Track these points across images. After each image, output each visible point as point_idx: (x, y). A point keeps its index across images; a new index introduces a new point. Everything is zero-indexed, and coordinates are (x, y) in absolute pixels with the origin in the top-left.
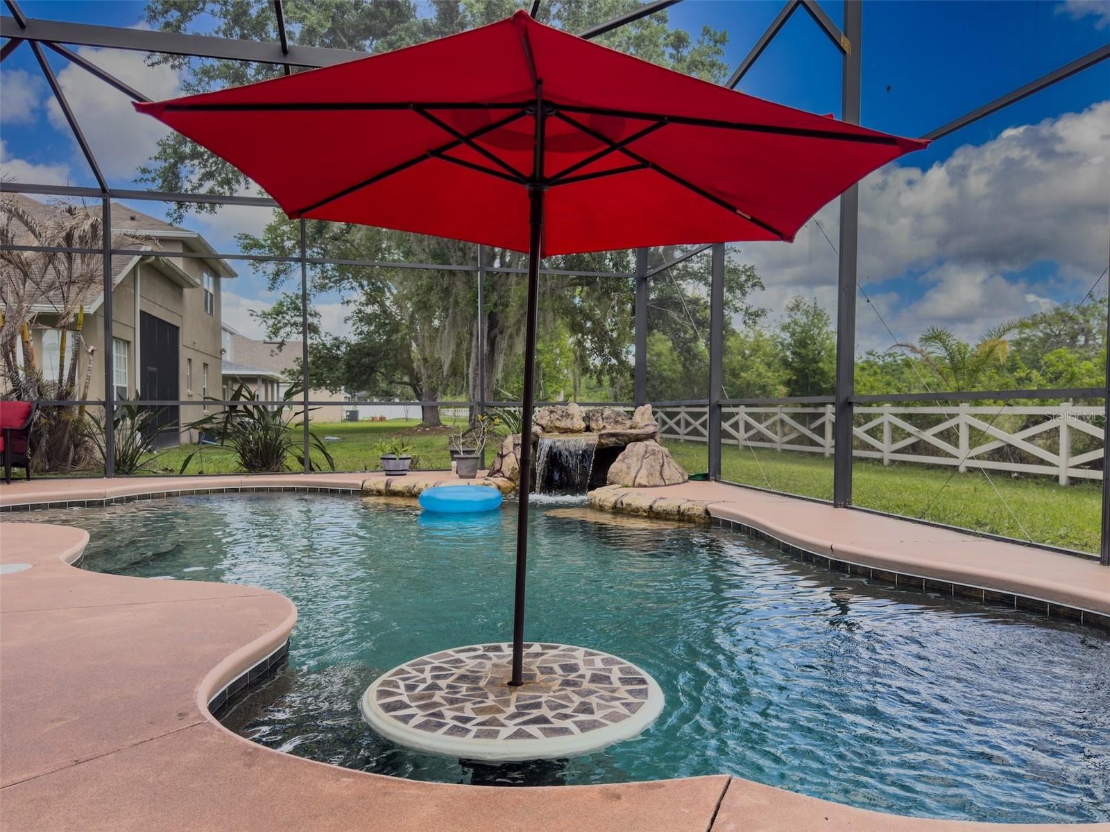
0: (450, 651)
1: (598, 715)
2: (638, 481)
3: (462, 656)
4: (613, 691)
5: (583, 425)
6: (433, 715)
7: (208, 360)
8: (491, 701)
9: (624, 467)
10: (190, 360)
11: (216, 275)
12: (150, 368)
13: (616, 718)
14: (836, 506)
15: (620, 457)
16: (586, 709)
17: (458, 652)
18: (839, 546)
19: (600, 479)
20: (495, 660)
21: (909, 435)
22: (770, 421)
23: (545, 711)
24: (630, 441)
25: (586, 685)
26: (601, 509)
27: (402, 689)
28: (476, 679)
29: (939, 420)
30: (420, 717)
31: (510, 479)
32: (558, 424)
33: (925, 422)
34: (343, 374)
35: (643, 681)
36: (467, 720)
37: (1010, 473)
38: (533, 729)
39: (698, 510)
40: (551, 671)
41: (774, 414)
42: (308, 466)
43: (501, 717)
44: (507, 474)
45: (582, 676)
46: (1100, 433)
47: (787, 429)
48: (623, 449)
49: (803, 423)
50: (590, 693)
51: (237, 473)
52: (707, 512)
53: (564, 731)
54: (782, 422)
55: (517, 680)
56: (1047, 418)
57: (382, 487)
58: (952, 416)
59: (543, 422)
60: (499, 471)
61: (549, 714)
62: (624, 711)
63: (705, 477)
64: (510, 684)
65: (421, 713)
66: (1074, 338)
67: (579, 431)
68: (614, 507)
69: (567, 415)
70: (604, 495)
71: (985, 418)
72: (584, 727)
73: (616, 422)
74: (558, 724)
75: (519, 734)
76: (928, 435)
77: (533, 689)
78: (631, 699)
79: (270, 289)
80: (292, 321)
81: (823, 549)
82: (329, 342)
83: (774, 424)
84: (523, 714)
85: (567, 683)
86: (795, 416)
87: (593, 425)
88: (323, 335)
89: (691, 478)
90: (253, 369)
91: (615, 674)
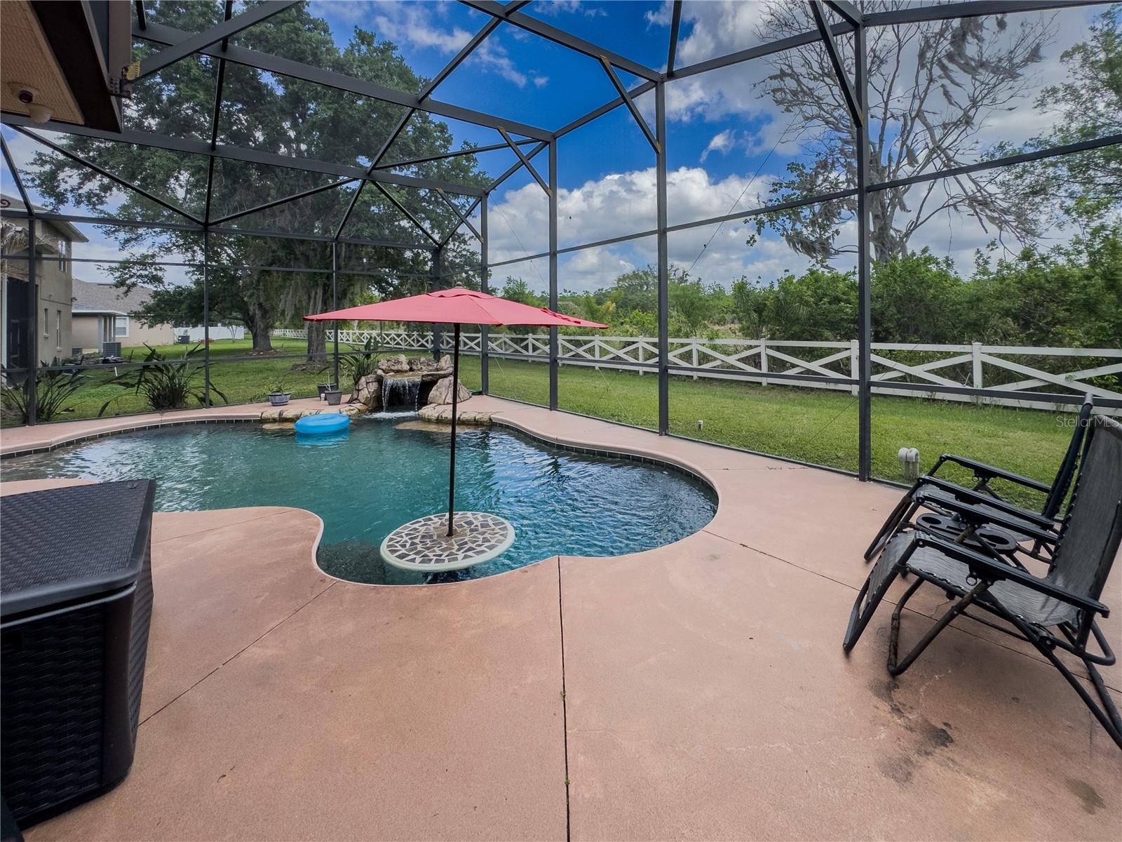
0: (408, 524)
1: (493, 542)
2: (447, 401)
3: (416, 526)
4: (493, 530)
5: (409, 367)
6: (423, 556)
7: (60, 307)
8: (444, 545)
9: (438, 393)
10: (46, 310)
11: (68, 240)
12: (13, 321)
13: (500, 541)
14: (551, 410)
15: (435, 388)
16: (486, 540)
17: (412, 524)
18: (560, 438)
19: (423, 402)
20: (433, 526)
21: (572, 351)
22: (497, 343)
23: (470, 545)
24: (440, 378)
25: (481, 530)
26: (429, 421)
27: (400, 548)
28: (431, 537)
29: (586, 342)
30: (418, 559)
31: (364, 404)
32: (393, 368)
33: (578, 344)
34: (185, 314)
35: (503, 523)
36: (441, 555)
37: (618, 369)
38: (470, 553)
39: (486, 418)
40: (462, 526)
41: (500, 338)
42: (205, 402)
43: (454, 551)
44: (363, 401)
45: (477, 526)
46: (656, 351)
47: (507, 346)
48: (435, 382)
49: (516, 344)
50: (484, 533)
51: (149, 412)
52: (490, 419)
53: (483, 552)
54: (505, 343)
55: (451, 533)
56: (634, 343)
57: (276, 416)
58: (591, 341)
59: (384, 367)
60: (356, 399)
61: (474, 546)
62: (502, 538)
63: (480, 393)
64: (448, 535)
65: (417, 557)
66: (642, 287)
67: (406, 371)
68: (437, 419)
69: (398, 362)
70: (427, 411)
71: (606, 342)
72: (491, 548)
73: (428, 365)
74: (479, 549)
75: (466, 557)
76: (580, 351)
77: (458, 536)
78: (502, 532)
79: (120, 250)
80: (138, 274)
81: (554, 439)
82: (171, 288)
83: (501, 343)
84: (462, 548)
85: (472, 530)
86: (512, 340)
87: (415, 367)
88: (166, 284)
89: (474, 394)
90: (93, 308)
91: (491, 523)
